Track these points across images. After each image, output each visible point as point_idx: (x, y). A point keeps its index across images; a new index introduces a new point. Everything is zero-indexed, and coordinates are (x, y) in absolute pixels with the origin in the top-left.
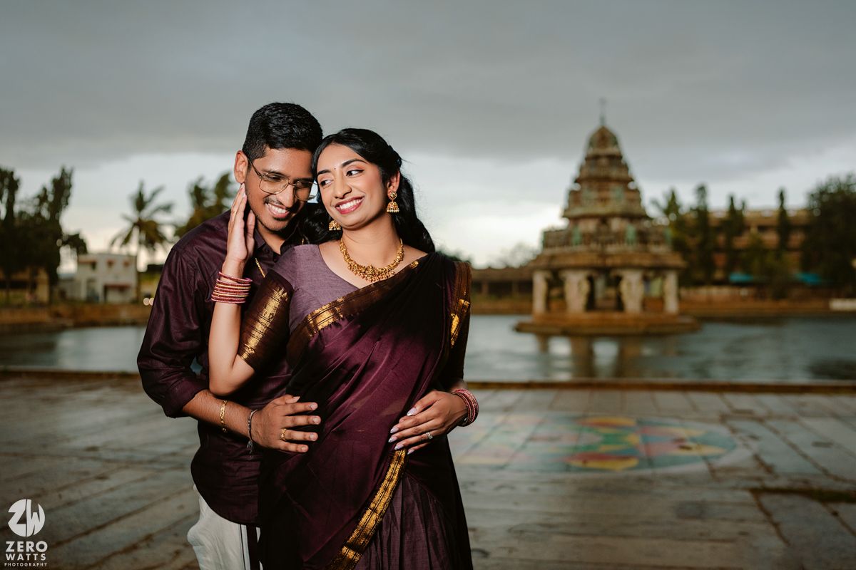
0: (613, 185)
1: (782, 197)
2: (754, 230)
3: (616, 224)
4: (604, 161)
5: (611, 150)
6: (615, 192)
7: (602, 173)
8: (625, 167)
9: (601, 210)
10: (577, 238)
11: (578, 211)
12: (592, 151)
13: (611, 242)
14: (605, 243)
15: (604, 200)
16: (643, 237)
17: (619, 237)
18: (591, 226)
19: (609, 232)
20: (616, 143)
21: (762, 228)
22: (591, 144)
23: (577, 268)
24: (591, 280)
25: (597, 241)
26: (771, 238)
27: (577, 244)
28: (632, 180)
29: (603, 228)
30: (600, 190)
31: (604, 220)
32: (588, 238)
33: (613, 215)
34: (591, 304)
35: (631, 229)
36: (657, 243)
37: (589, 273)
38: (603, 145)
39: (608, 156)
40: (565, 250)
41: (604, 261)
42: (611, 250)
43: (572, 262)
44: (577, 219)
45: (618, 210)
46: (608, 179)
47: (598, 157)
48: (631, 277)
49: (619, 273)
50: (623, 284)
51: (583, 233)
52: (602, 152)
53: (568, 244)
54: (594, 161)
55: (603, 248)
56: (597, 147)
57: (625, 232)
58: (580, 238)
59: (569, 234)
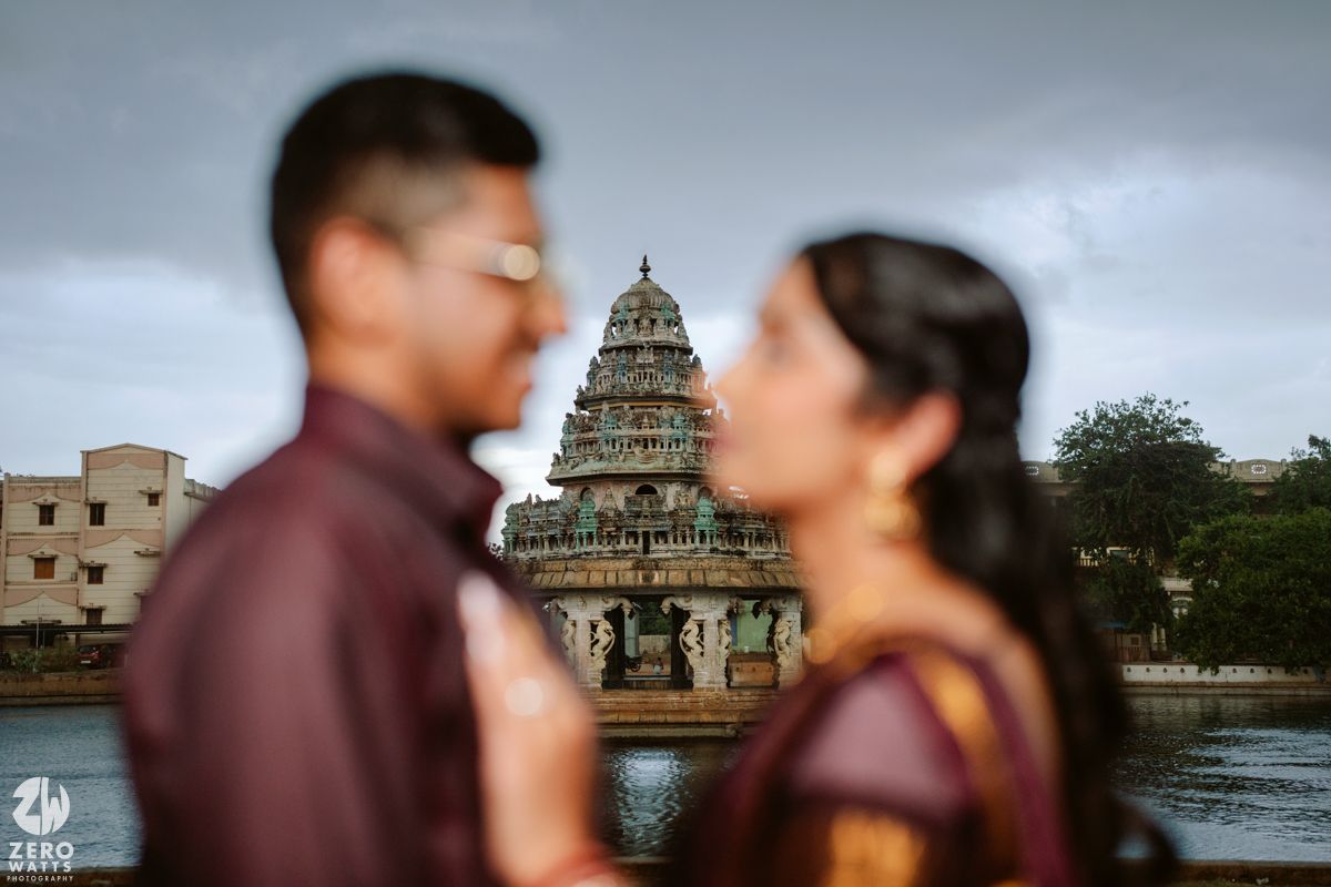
0: (666, 412)
3: (671, 495)
4: (647, 358)
5: (662, 335)
6: (672, 426)
7: (646, 386)
9: (636, 464)
10: (586, 525)
11: (591, 467)
12: (619, 339)
13: (661, 535)
14: (647, 538)
15: (645, 442)
16: (731, 526)
17: (679, 526)
18: (617, 498)
19: (657, 515)
20: (675, 321)
22: (616, 322)
23: (586, 592)
24: (615, 617)
25: (634, 535)
27: (589, 537)
29: (646, 504)
30: (637, 422)
31: (646, 485)
32: (611, 528)
33: (667, 477)
34: (616, 672)
35: (705, 506)
37: (611, 604)
38: (645, 322)
39: (658, 348)
40: (564, 550)
41: (647, 578)
42: (660, 550)
43: (578, 579)
44: (584, 484)
45: (677, 465)
46: (655, 397)
47: (632, 349)
48: (708, 612)
49: (681, 603)
50: (690, 626)
51: (600, 515)
52: (642, 338)
53: (568, 538)
54: (624, 358)
55: (646, 550)
56: (631, 328)
57: (693, 512)
58: (593, 526)
59: (571, 518)
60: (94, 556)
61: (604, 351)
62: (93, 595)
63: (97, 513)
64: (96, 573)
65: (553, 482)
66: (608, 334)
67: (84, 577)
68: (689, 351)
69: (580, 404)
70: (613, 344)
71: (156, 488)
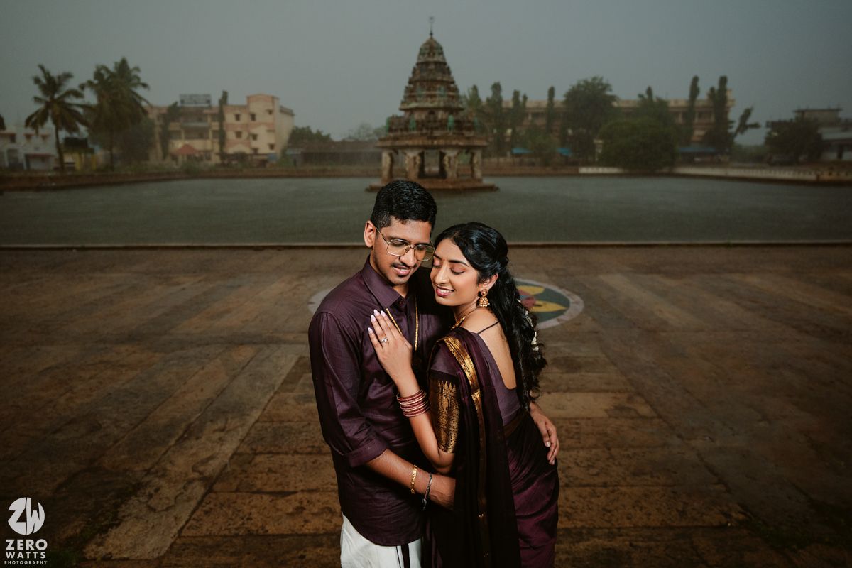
0: (438, 86)
1: (552, 92)
2: (530, 118)
3: (441, 115)
4: (432, 67)
5: (437, 58)
6: (440, 91)
7: (431, 77)
8: (447, 71)
9: (428, 104)
10: (412, 125)
11: (413, 105)
12: (422, 60)
13: (437, 128)
14: (432, 129)
15: (432, 96)
16: (459, 125)
17: (443, 125)
18: (422, 116)
19: (435, 121)
20: (441, 53)
21: (536, 115)
22: (422, 53)
23: (412, 147)
24: (422, 155)
25: (427, 128)
26: (541, 122)
27: (413, 129)
28: (453, 82)
29: (432, 117)
30: (429, 90)
31: (432, 111)
32: (421, 125)
33: (438, 108)
34: (422, 174)
35: (451, 118)
36: (469, 129)
37: (420, 151)
38: (431, 54)
39: (436, 63)
40: (405, 133)
41: (432, 142)
42: (437, 133)
43: (410, 143)
44: (411, 111)
45: (442, 104)
46: (435, 81)
47: (427, 63)
48: (451, 153)
49: (443, 151)
50: (446, 158)
51: (417, 122)
52: (430, 59)
53: (406, 129)
54: (424, 67)
55: (432, 133)
56: (426, 56)
57: (447, 121)
58: (415, 125)
59: (408, 122)
60: (254, 131)
61: (418, 64)
62: (255, 144)
63: (253, 117)
64: (255, 137)
65: (401, 109)
66: (419, 58)
67: (251, 138)
68: (445, 64)
69: (410, 82)
70: (420, 61)
71: (271, 108)
